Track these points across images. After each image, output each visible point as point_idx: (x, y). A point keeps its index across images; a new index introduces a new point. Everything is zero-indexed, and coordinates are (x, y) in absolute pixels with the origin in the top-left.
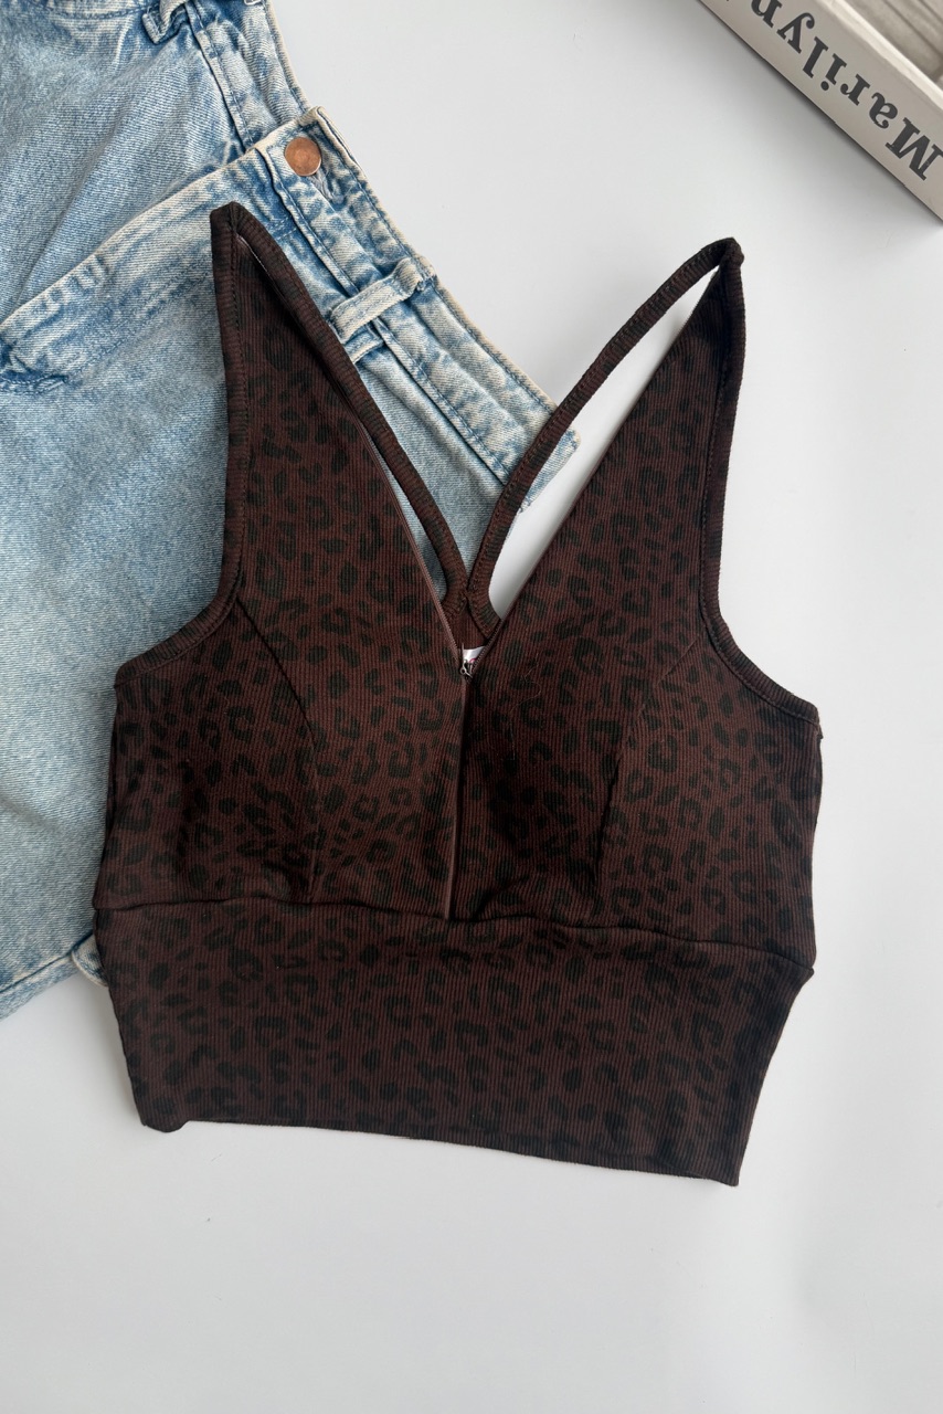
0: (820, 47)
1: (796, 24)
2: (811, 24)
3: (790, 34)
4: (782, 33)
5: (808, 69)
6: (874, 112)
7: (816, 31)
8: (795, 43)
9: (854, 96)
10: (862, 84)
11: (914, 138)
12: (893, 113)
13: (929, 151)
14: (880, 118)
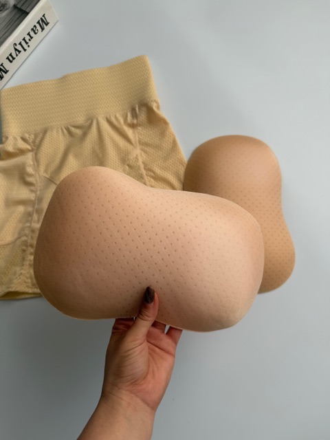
0: (20, 44)
1: (16, 50)
2: (15, 44)
3: (17, 53)
4: (17, 55)
5: (25, 50)
6: (36, 33)
7: (17, 44)
8: (19, 52)
9: (32, 38)
10: (29, 34)
11: (40, 22)
12: (35, 26)
13: (43, 18)
14: (36, 31)
